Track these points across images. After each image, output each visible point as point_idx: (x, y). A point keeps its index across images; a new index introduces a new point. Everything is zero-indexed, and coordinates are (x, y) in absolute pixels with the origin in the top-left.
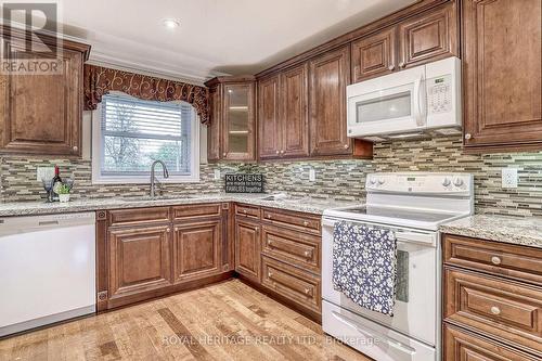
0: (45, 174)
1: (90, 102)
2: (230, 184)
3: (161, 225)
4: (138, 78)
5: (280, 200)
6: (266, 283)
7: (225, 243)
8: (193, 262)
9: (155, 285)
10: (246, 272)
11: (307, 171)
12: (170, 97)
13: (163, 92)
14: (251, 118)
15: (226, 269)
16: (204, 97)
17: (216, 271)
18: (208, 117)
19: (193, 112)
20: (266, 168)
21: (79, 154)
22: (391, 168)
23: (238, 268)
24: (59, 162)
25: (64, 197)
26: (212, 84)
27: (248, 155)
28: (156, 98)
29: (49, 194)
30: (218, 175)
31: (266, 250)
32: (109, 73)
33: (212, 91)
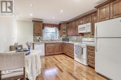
0: (38, 38)
1: (43, 28)
2: (63, 40)
3: (53, 45)
4: (49, 24)
5: (70, 42)
6: (68, 54)
7: (62, 48)
8: (57, 51)
9: (52, 54)
10: (65, 53)
11: (75, 38)
12: (54, 27)
13: (53, 26)
14: (66, 29)
15: (62, 53)
16: (59, 26)
17: (61, 53)
18: (59, 29)
19: (57, 29)
20: (69, 37)
21: (42, 36)
22: (86, 37)
23: (64, 52)
24: (39, 37)
25: (40, 41)
26: (60, 24)
27: (66, 35)
28: (52, 27)
29: (39, 41)
30: (61, 38)
31: (68, 49)
32: (45, 24)
33: (60, 25)
